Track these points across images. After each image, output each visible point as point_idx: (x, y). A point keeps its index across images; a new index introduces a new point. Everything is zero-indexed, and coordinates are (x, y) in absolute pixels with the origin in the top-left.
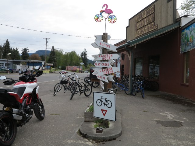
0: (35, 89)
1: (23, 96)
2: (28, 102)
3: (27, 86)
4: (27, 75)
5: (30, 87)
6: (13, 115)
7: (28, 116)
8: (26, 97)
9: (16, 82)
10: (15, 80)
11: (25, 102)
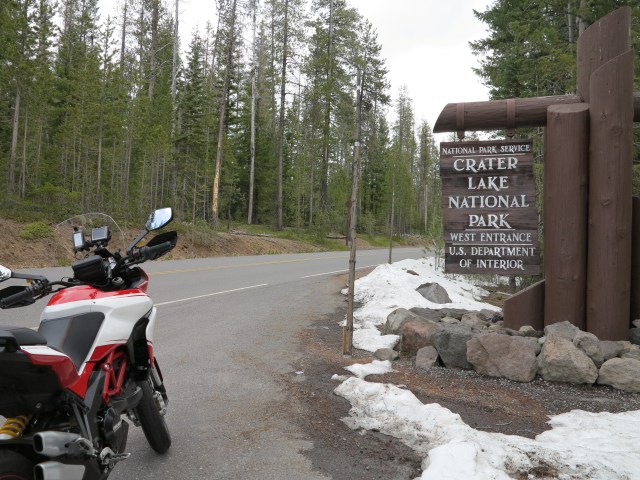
0: (143, 323)
1: (88, 358)
2: (111, 386)
3: (109, 308)
4: (110, 255)
5: (120, 313)
6: (42, 465)
7: (108, 455)
8: (104, 360)
9: (55, 288)
10: (51, 281)
11: (99, 391)
